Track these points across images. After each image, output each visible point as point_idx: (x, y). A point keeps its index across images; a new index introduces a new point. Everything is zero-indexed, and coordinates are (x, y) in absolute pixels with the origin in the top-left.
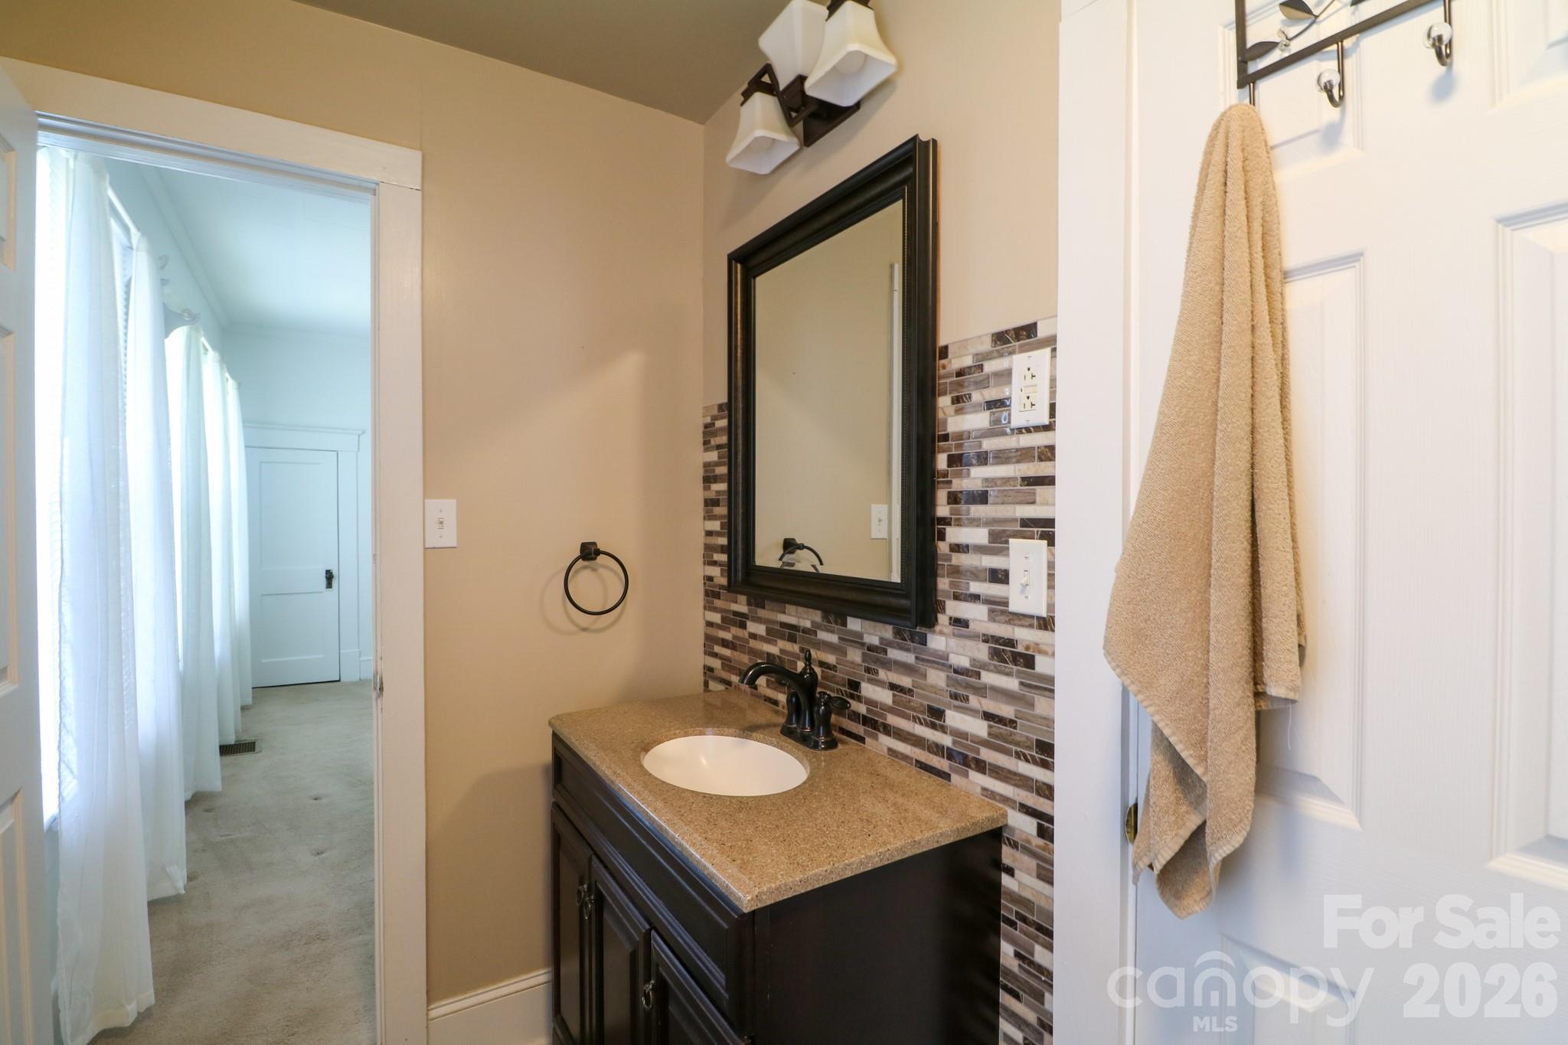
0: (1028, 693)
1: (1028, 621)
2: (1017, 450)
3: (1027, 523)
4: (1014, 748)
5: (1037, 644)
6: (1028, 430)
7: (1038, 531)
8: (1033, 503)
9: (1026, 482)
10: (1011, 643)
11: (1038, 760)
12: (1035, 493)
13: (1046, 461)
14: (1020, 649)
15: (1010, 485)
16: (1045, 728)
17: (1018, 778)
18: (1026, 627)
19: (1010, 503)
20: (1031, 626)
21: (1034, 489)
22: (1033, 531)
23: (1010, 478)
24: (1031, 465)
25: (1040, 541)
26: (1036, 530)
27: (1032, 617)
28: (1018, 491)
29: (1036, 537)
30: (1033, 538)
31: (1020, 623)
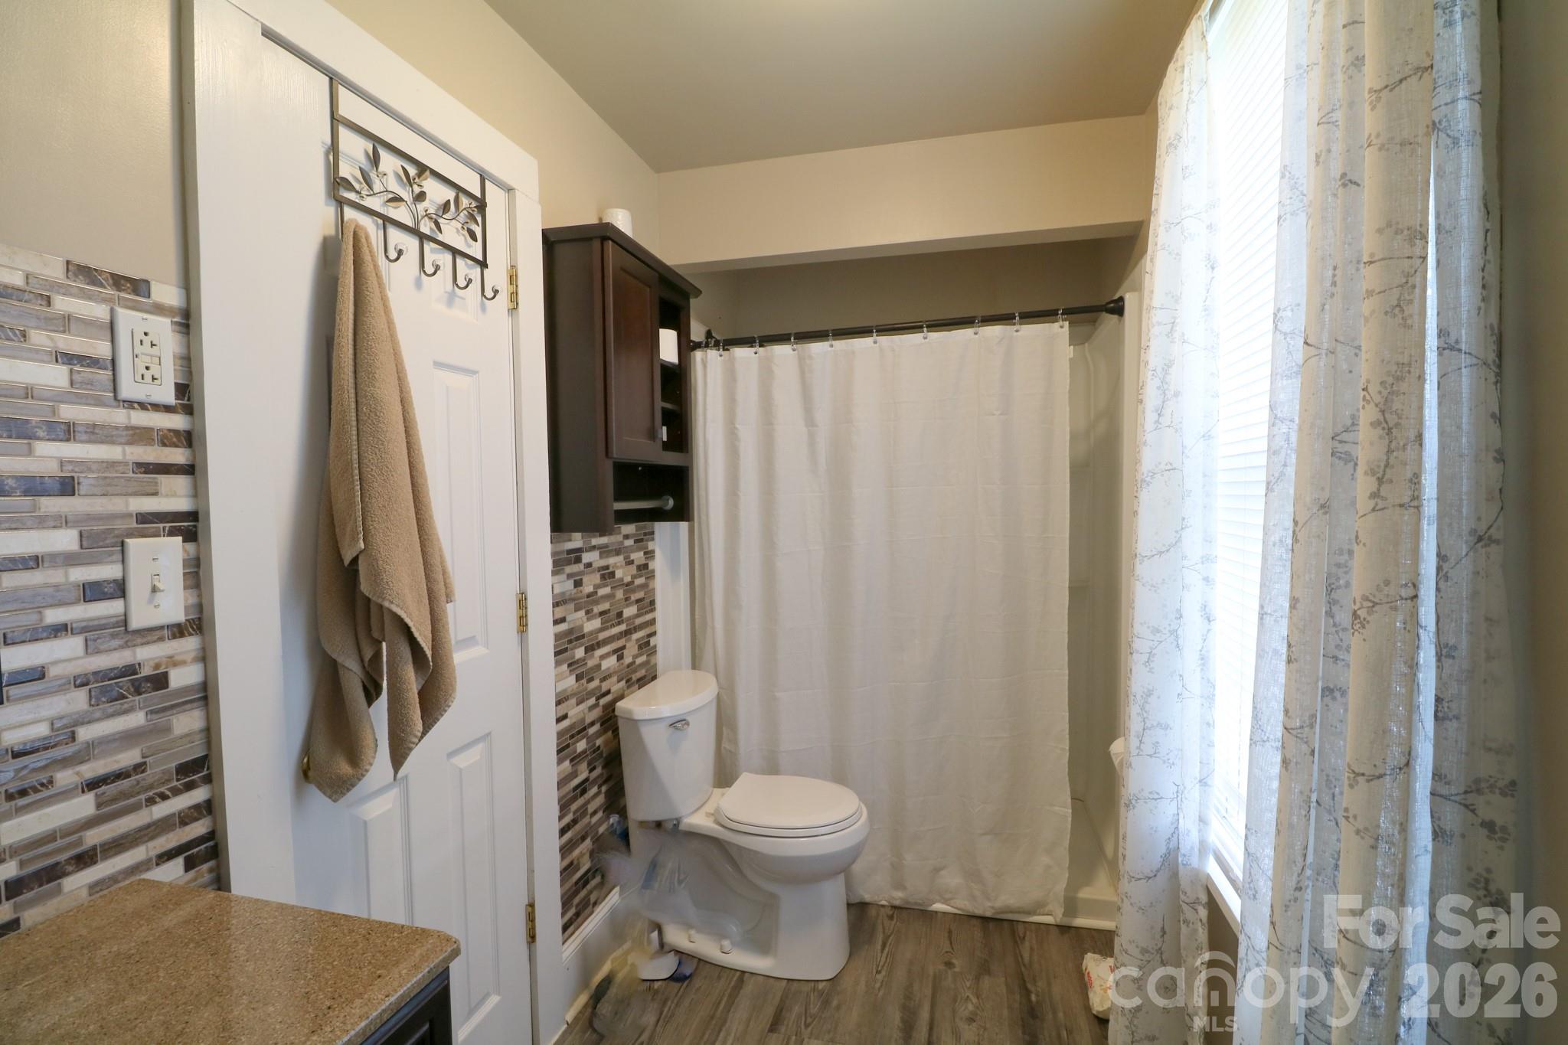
0: (160, 720)
1: (157, 634)
2: (127, 428)
3: (144, 518)
4: (143, 797)
5: (171, 657)
6: (143, 406)
7: (164, 528)
8: (155, 494)
9: (143, 469)
10: (130, 670)
11: (181, 787)
12: (157, 483)
13: (170, 446)
14: (146, 671)
15: (116, 471)
16: (190, 745)
17: (153, 828)
18: (155, 642)
19: (117, 495)
20: (161, 639)
21: (155, 478)
22: (159, 527)
23: (114, 462)
24: (149, 449)
25: (169, 538)
26: (161, 525)
27: (162, 628)
28: (129, 479)
29: (162, 534)
30: (159, 536)
31: (144, 640)
